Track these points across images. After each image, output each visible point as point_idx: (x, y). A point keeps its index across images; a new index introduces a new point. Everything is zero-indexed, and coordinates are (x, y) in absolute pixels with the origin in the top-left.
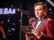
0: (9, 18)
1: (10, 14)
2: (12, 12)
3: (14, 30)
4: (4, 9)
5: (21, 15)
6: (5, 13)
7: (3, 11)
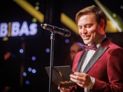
0: (23, 45)
1: (24, 35)
2: (29, 30)
3: (34, 71)
4: (10, 23)
5: (52, 37)
6: (14, 34)
7: (8, 29)
